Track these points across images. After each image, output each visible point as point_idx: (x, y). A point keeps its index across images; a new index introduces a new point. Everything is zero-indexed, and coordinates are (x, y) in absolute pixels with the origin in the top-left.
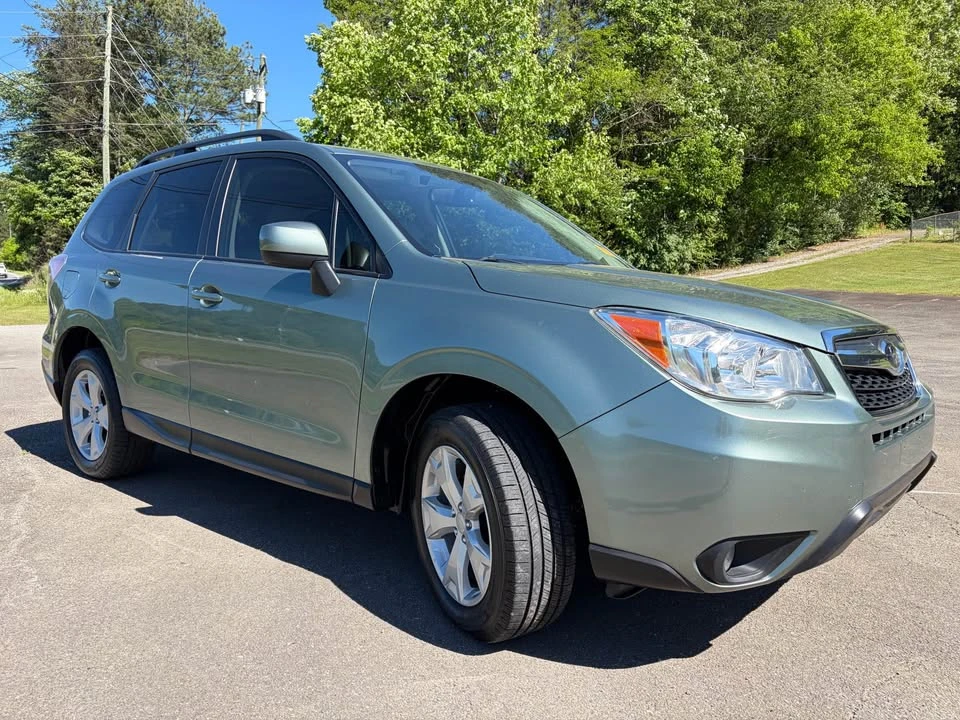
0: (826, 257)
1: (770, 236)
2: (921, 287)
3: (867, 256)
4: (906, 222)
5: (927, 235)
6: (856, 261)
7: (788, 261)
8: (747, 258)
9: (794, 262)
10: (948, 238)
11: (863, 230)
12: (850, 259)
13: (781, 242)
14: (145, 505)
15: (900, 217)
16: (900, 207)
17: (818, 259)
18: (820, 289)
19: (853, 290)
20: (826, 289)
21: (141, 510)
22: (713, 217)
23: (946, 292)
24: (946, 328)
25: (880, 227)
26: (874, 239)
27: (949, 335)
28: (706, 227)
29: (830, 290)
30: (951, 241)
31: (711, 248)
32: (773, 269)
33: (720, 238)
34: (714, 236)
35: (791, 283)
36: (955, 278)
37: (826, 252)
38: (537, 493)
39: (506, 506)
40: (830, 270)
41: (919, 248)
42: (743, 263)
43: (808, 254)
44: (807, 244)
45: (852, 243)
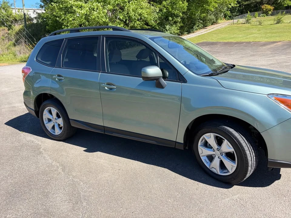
0: (211, 30)
1: (194, 24)
2: (240, 39)
3: (222, 30)
4: (231, 18)
5: (238, 22)
6: (220, 31)
7: (200, 32)
8: (189, 32)
9: (202, 33)
10: (243, 23)
11: (219, 21)
12: (218, 31)
13: (198, 26)
14: (85, 149)
15: (228, 16)
16: (229, 13)
17: (209, 31)
18: (212, 41)
19: (221, 41)
20: (213, 41)
21: (85, 151)
22: (179, 19)
23: (247, 40)
24: (252, 53)
25: (224, 19)
26: (223, 24)
27: (253, 55)
28: (177, 23)
29: (215, 41)
30: (244, 23)
31: (179, 29)
32: (197, 35)
33: (181, 26)
34: (179, 25)
35: (203, 40)
36: (248, 36)
37: (211, 28)
38: (251, 147)
39: (246, 152)
40: (213, 35)
41: (236, 26)
42: (188, 34)
43: (205, 30)
44: (205, 26)
45: (217, 25)
